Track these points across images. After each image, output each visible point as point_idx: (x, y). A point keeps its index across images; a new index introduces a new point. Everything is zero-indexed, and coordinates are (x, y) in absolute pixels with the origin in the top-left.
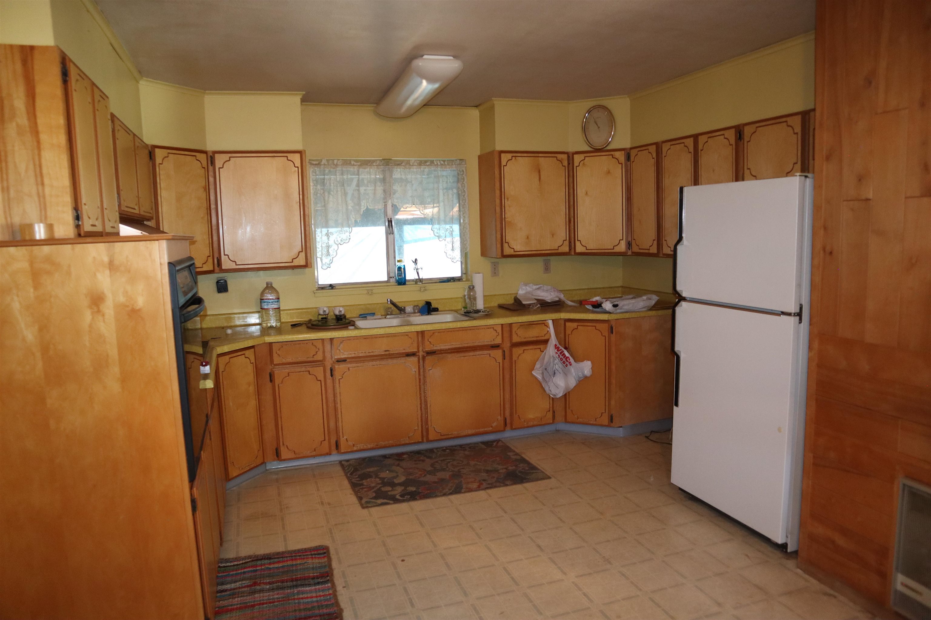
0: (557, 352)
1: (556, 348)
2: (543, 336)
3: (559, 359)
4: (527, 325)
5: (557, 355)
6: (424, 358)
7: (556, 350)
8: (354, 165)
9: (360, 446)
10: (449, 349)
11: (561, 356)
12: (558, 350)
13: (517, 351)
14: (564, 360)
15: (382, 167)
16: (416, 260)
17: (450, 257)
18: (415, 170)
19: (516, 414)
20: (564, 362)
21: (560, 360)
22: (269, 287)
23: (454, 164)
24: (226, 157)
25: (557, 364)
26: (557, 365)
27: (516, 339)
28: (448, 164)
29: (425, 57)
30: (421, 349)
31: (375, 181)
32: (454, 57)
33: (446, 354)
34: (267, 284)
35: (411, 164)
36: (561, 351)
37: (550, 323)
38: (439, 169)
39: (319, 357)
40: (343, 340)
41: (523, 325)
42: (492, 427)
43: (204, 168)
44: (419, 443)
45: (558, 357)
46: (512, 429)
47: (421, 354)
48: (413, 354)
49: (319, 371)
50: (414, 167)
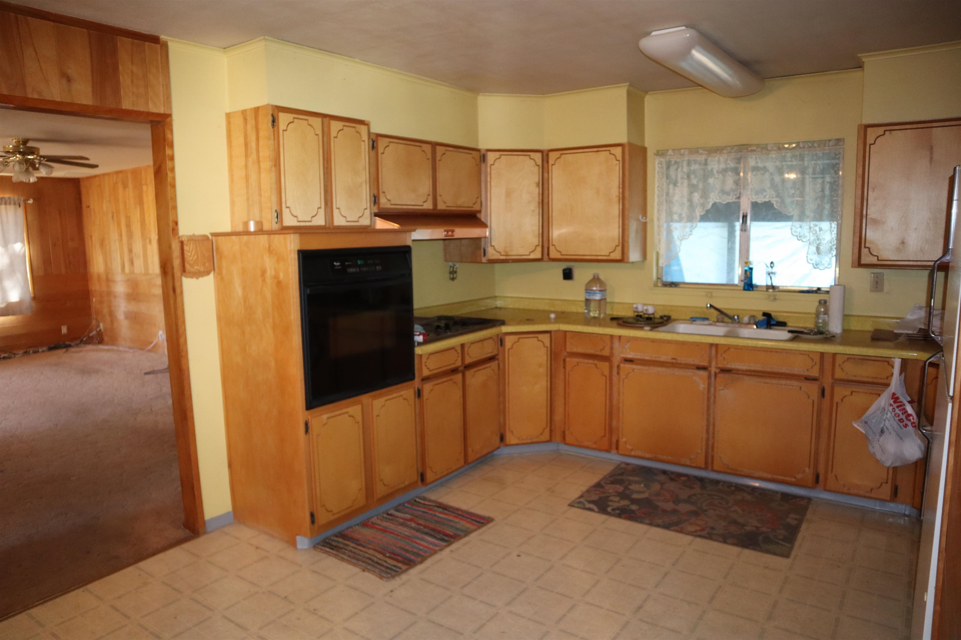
0: (892, 403)
1: (892, 398)
2: (884, 379)
3: (893, 413)
4: (859, 359)
5: (891, 408)
6: (716, 375)
7: (892, 401)
8: (701, 154)
9: (639, 453)
10: (747, 371)
11: (897, 411)
12: (895, 402)
13: (840, 391)
14: (903, 417)
15: (733, 154)
16: (772, 263)
17: (811, 262)
18: (774, 156)
19: (832, 472)
20: (901, 420)
21: (893, 415)
22: (596, 280)
23: (827, 145)
24: (557, 154)
25: (889, 421)
26: (887, 421)
27: (839, 374)
28: (819, 146)
29: (654, 33)
30: (713, 364)
31: (724, 171)
32: (686, 27)
33: (742, 376)
34: (594, 276)
35: (769, 149)
36: (899, 404)
37: (897, 363)
38: (806, 153)
39: (606, 353)
40: (630, 339)
41: (851, 358)
42: (795, 478)
43: (538, 165)
44: (700, 468)
45: (891, 411)
46: (826, 490)
47: (713, 370)
48: (704, 368)
49: (605, 366)
50: (773, 152)
